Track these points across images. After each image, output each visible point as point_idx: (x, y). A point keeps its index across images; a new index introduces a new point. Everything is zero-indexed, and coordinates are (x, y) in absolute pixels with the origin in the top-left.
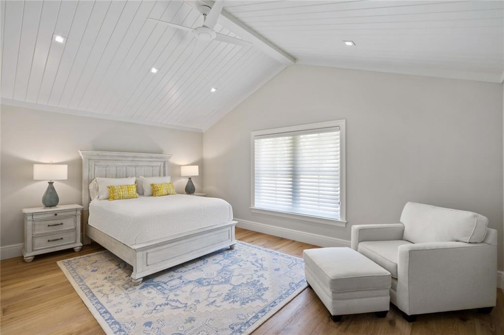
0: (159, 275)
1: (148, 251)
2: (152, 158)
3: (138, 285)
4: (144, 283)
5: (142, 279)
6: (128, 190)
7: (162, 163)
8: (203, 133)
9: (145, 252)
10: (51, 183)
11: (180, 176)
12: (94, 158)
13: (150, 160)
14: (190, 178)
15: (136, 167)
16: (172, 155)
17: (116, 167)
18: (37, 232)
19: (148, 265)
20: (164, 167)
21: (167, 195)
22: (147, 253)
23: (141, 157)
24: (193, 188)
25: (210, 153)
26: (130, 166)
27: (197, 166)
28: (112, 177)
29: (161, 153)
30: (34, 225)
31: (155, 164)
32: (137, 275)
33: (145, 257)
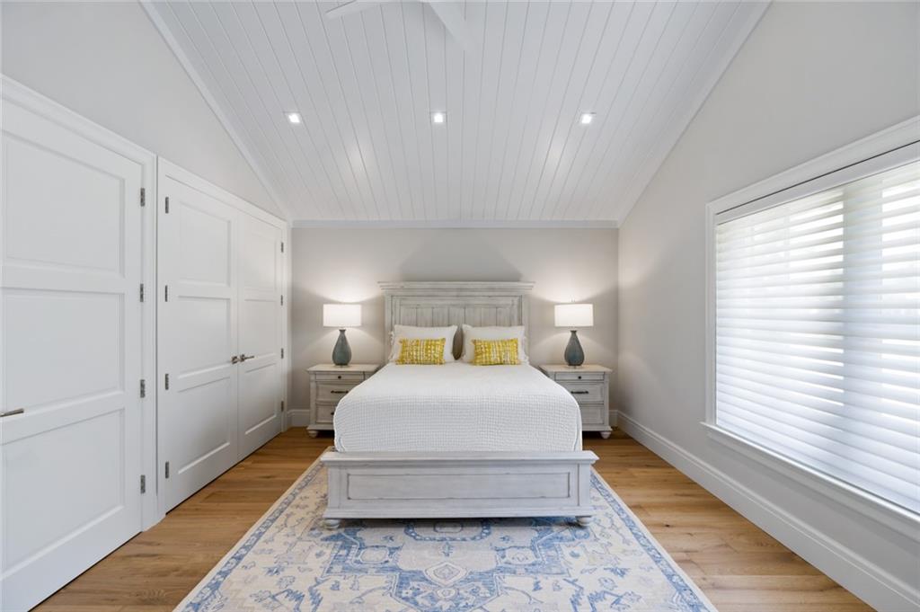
0: (375, 527)
1: (351, 471)
2: (493, 289)
3: (330, 530)
4: (342, 531)
5: (337, 522)
6: (427, 350)
7: (516, 302)
8: (618, 229)
9: (344, 472)
10: (342, 331)
11: (552, 328)
12: (399, 293)
13: (491, 294)
14: (574, 332)
15: (465, 308)
16: (534, 282)
17: (433, 308)
18: (321, 399)
19: (349, 498)
20: (520, 306)
21: (501, 364)
22: (348, 475)
23: (473, 290)
24: (578, 354)
25: (631, 274)
26: (454, 305)
27: (591, 306)
28: (426, 326)
29: (518, 280)
30: (317, 388)
31: (502, 301)
32: (327, 510)
33: (345, 481)
